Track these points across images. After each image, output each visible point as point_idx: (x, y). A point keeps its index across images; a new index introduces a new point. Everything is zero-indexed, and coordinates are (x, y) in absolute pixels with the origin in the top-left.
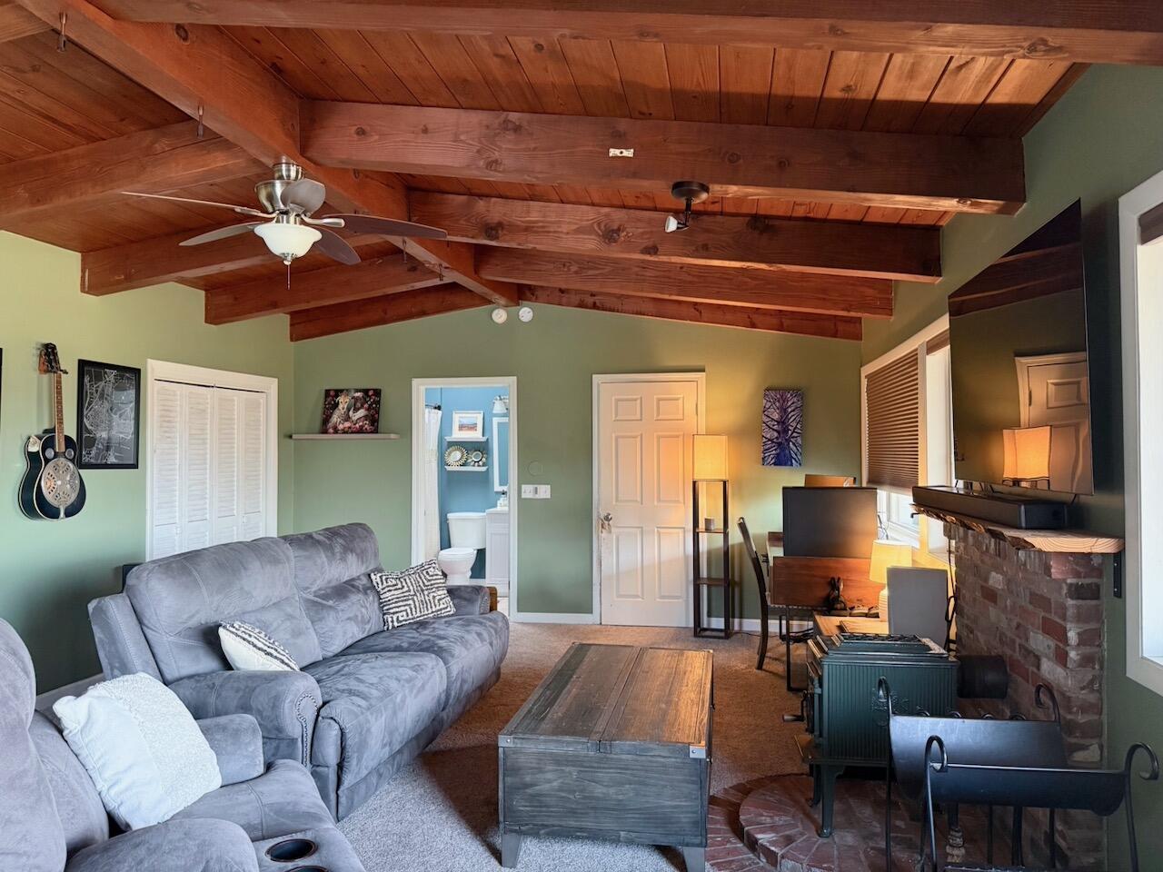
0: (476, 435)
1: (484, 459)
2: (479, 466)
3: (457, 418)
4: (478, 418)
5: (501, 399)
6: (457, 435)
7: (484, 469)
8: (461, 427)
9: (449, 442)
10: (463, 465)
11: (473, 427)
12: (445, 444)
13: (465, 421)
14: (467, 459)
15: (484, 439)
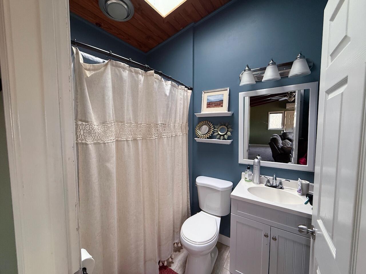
0: (223, 110)
1: (229, 133)
2: (224, 139)
3: (206, 97)
4: (224, 95)
5: (249, 70)
6: (206, 111)
7: (229, 142)
8: (210, 105)
9: (199, 118)
10: (210, 137)
11: (219, 104)
12: (196, 121)
13: (213, 99)
14: (214, 132)
15: (230, 114)
